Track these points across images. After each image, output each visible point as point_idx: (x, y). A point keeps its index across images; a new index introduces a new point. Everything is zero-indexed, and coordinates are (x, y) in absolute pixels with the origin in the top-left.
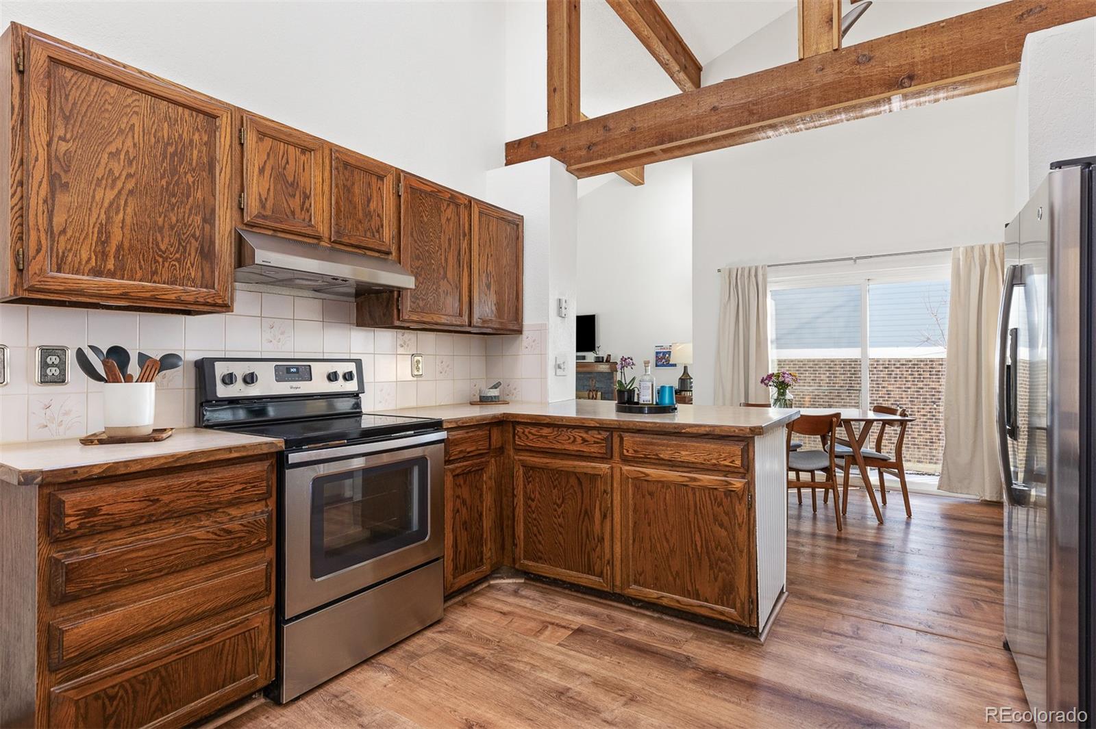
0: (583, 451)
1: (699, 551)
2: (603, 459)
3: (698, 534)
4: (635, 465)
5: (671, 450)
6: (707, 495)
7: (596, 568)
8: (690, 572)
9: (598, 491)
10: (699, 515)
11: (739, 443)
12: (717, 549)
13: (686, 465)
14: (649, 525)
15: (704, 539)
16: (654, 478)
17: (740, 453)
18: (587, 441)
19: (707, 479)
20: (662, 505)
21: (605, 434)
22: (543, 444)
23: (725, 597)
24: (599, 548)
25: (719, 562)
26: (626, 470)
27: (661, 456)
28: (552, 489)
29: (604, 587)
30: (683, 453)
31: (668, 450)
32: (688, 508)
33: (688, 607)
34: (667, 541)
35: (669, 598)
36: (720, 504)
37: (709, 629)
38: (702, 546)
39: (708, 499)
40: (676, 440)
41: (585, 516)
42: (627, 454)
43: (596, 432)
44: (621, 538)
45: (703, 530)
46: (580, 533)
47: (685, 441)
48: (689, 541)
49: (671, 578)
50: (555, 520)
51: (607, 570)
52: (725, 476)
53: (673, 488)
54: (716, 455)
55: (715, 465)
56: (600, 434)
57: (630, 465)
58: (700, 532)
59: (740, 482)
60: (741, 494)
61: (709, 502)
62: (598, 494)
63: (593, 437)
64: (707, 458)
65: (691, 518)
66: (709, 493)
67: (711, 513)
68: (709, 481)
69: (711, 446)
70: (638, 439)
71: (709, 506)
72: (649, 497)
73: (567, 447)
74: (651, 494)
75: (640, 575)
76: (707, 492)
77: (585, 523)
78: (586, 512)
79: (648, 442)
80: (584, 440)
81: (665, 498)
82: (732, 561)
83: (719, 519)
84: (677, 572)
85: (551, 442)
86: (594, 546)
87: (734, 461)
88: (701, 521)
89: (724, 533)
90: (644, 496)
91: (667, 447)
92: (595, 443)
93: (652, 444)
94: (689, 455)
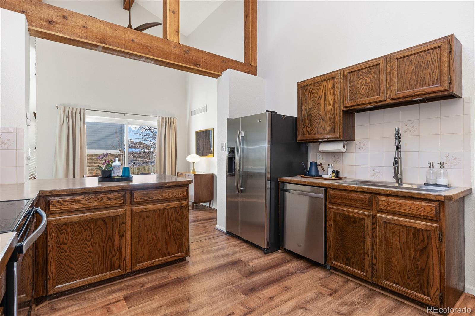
0: (108, 205)
1: (170, 235)
2: (120, 206)
3: (170, 228)
4: (139, 205)
5: (159, 195)
6: (173, 211)
7: (115, 265)
8: (166, 246)
9: (117, 224)
10: (170, 220)
11: (185, 187)
12: (176, 231)
13: (165, 200)
14: (147, 232)
15: (172, 229)
16: (150, 209)
17: (186, 191)
18: (111, 199)
19: (174, 204)
20: (153, 220)
21: (123, 193)
22: (76, 206)
23: (179, 249)
24: (117, 255)
25: (178, 236)
26: (135, 209)
27: (154, 198)
28: (83, 232)
29: (122, 273)
30: (164, 195)
31: (157, 195)
32: (165, 218)
33: (165, 261)
34: (156, 236)
35: (157, 261)
36: (178, 213)
37: (169, 267)
38: (171, 233)
39: (173, 212)
40: (160, 190)
41: (108, 240)
42: (137, 201)
43: (117, 193)
44: (131, 244)
45: (171, 226)
46: (105, 251)
47: (164, 190)
48: (166, 231)
49: (157, 252)
50: (86, 250)
51: (123, 263)
52: (179, 201)
53: (159, 212)
54: (177, 193)
55: (177, 197)
56: (119, 193)
57: (136, 206)
58: (170, 227)
59: (186, 202)
60: (186, 207)
61: (174, 213)
62: (117, 226)
63: (115, 196)
64: (174, 195)
65: (167, 222)
66: (174, 209)
67: (174, 217)
68: (175, 204)
69: (176, 190)
70: (143, 193)
71: (174, 215)
72: (147, 219)
73: (96, 204)
74: (148, 217)
75: (142, 257)
76: (173, 209)
77: (108, 245)
78: (109, 238)
79: (148, 193)
80: (109, 199)
81: (155, 217)
82: (182, 234)
83: (178, 219)
84: (160, 248)
85: (83, 204)
86: (114, 254)
87: (184, 194)
88: (171, 223)
89: (179, 224)
90: (144, 219)
91: (157, 194)
92: (116, 198)
93: (149, 194)
94: (166, 195)
